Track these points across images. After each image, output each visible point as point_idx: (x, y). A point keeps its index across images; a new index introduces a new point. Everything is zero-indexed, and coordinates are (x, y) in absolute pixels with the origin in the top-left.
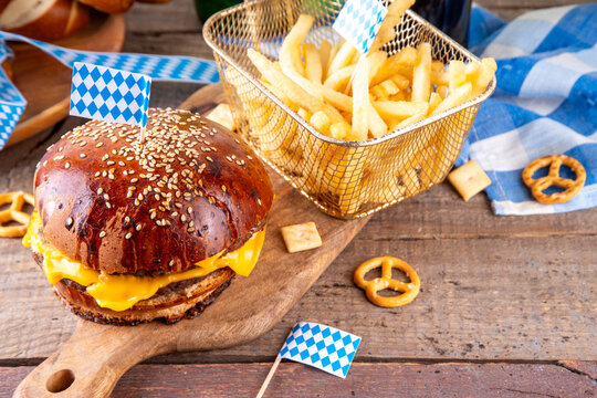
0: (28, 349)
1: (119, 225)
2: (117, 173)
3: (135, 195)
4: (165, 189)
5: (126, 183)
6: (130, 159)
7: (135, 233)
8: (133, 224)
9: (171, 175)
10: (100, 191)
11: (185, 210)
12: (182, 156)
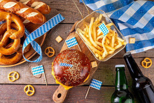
0: (52, 82)
1: (68, 83)
2: (67, 75)
3: (70, 79)
4: (75, 78)
6: (69, 72)
7: (70, 84)
8: (70, 82)
9: (76, 75)
10: (65, 78)
11: (78, 80)
12: (77, 71)
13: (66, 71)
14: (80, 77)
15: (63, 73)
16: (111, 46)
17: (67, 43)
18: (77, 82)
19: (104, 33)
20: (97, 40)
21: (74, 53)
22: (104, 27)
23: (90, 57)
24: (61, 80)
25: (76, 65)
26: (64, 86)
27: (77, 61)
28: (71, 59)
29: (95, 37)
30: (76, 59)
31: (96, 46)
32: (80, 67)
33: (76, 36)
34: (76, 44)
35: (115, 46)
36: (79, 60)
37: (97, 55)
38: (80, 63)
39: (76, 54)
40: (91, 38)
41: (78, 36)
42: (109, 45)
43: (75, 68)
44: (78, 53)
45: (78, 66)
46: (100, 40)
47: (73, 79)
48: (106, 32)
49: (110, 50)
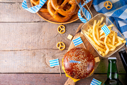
1: (76, 76)
2: (76, 70)
3: (78, 73)
4: (82, 72)
5: (77, 71)
6: (77, 67)
7: (78, 77)
8: (78, 76)
9: (83, 70)
10: (74, 72)
11: (85, 74)
12: (84, 66)
13: (75, 67)
14: (87, 71)
15: (72, 68)
16: (112, 44)
17: (74, 42)
18: (84, 76)
19: (106, 33)
20: (99, 40)
21: (81, 51)
22: (106, 29)
23: (93, 53)
24: (70, 74)
25: (83, 61)
26: (73, 79)
27: (84, 58)
28: (78, 56)
29: (98, 37)
30: (83, 56)
31: (99, 44)
32: (87, 63)
33: (81, 36)
34: (82, 43)
35: (115, 44)
36: (85, 57)
37: (100, 53)
38: (87, 59)
39: (83, 52)
40: (95, 38)
41: (83, 36)
42: (110, 43)
43: (82, 64)
44: (84, 50)
45: (85, 62)
46: (102, 40)
47: (81, 73)
48: (107, 32)
49: (111, 48)
